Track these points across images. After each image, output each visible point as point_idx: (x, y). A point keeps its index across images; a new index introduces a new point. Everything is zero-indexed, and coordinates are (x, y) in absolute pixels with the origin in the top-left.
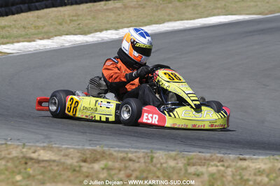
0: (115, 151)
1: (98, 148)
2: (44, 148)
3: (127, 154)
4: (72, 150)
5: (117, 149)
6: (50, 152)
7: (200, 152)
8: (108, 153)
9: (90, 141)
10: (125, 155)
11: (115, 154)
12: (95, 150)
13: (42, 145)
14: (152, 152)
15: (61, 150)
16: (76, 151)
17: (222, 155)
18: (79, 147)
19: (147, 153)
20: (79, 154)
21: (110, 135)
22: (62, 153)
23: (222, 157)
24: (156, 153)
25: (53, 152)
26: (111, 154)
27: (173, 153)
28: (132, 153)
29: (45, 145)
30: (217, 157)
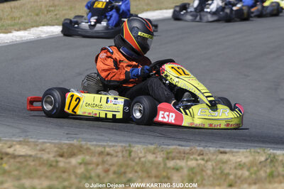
0: (93, 145)
1: (75, 142)
2: (20, 143)
3: (105, 148)
4: (48, 144)
5: (95, 143)
6: (26, 147)
7: (179, 145)
8: (85, 147)
9: (67, 134)
10: (103, 150)
11: (92, 148)
12: (72, 145)
13: (18, 139)
14: (130, 146)
15: (37, 145)
16: (52, 145)
17: (202, 148)
18: (56, 141)
19: (125, 147)
20: (56, 149)
21: (88, 128)
22: (38, 148)
23: (202, 151)
24: (134, 147)
25: (29, 146)
26: (88, 149)
27: (152, 147)
28: (110, 147)
29: (21, 139)
30: (197, 150)
